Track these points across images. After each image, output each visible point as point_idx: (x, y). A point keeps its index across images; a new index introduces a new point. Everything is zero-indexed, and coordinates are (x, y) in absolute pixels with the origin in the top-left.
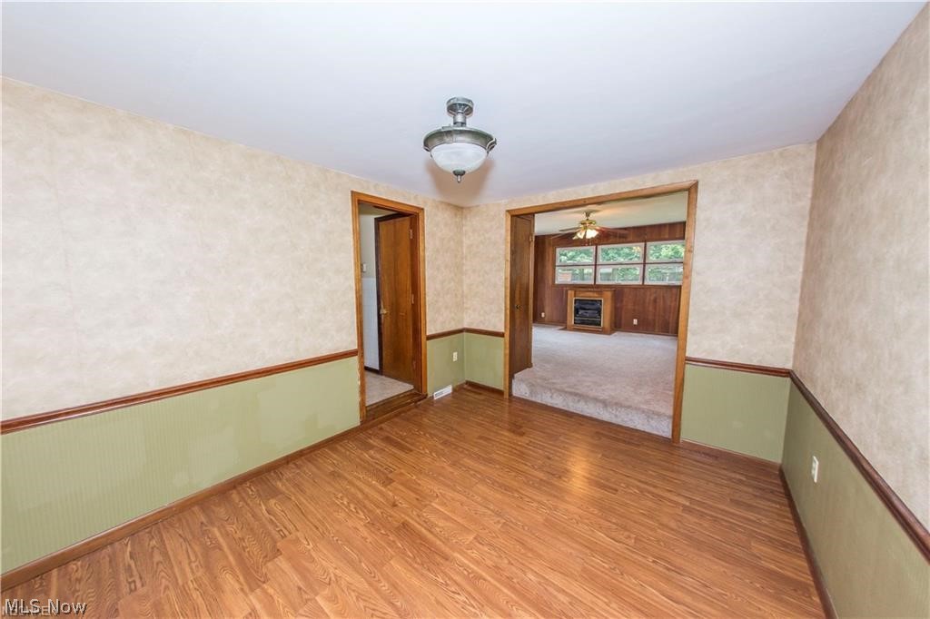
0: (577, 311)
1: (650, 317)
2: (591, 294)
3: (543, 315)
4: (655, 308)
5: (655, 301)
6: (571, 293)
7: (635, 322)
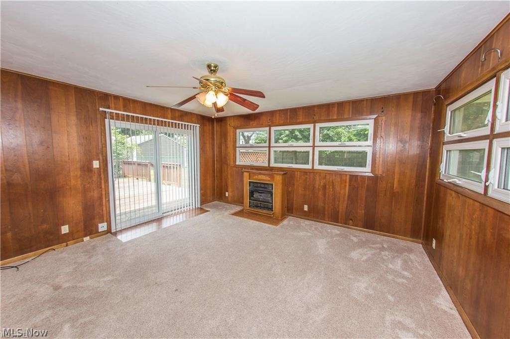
0: (252, 193)
1: (321, 204)
2: (263, 177)
3: (227, 193)
4: (324, 195)
5: (324, 187)
6: (246, 175)
7: (306, 208)
